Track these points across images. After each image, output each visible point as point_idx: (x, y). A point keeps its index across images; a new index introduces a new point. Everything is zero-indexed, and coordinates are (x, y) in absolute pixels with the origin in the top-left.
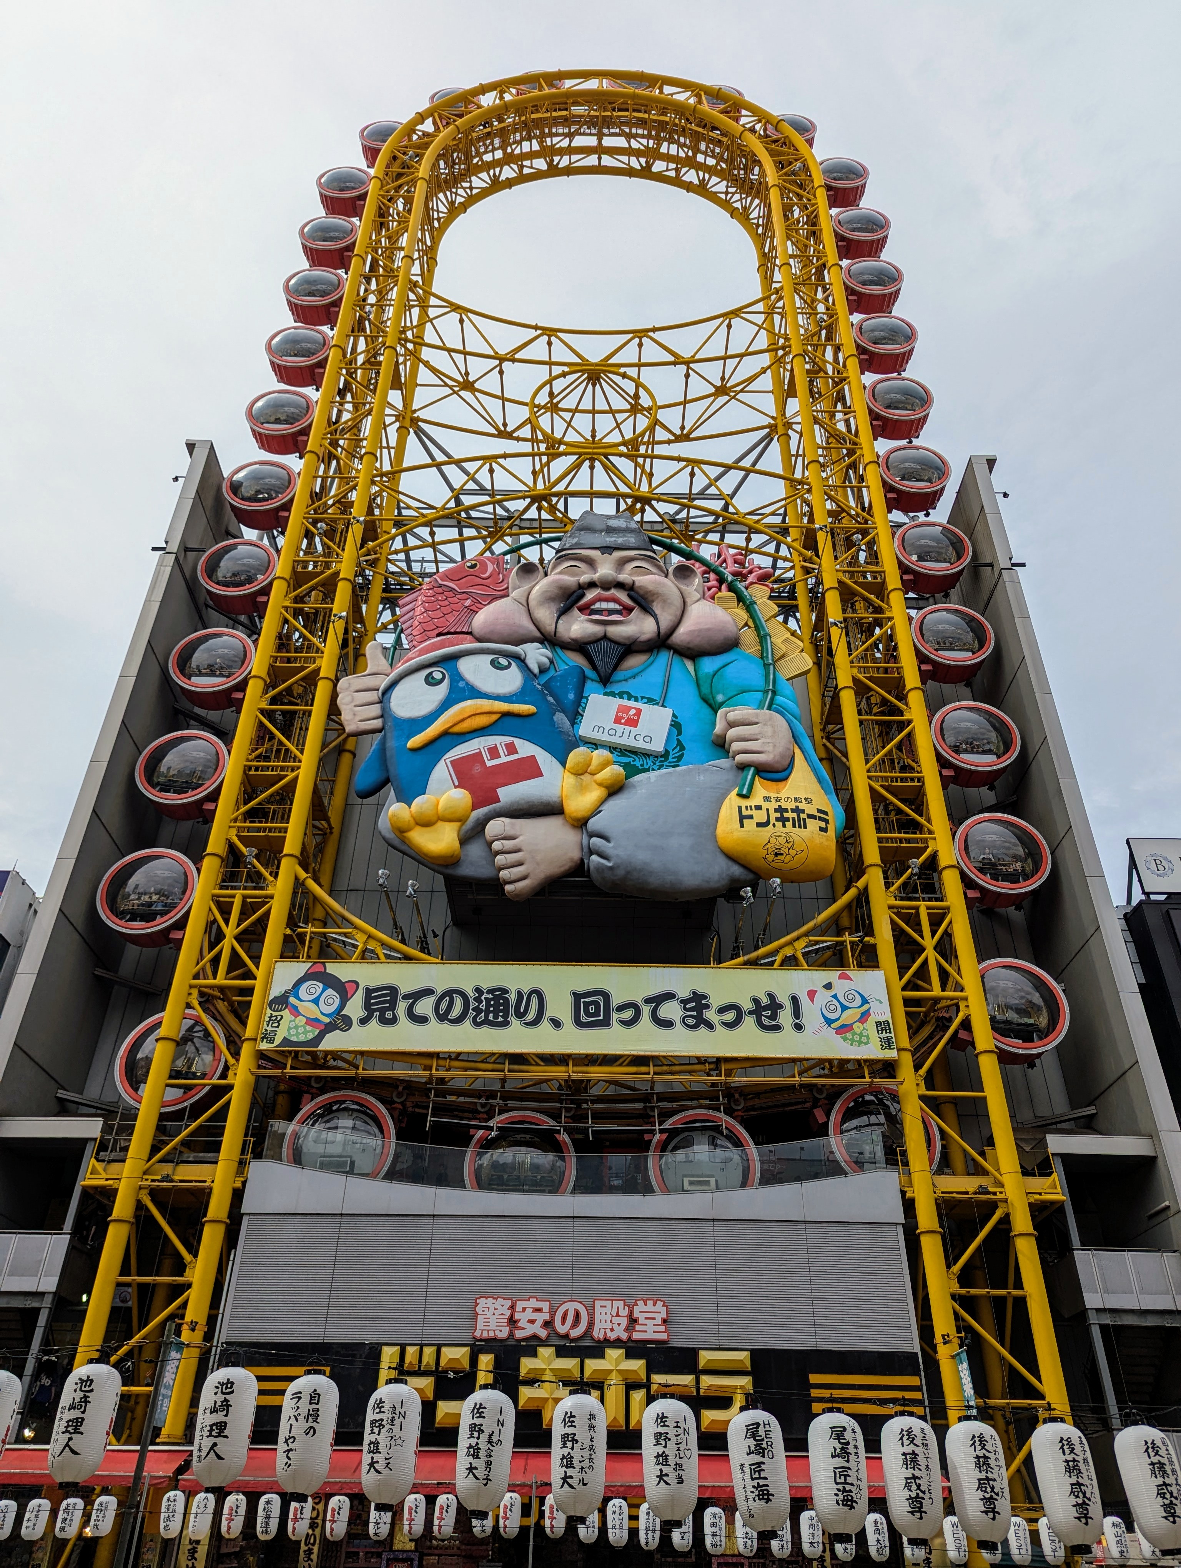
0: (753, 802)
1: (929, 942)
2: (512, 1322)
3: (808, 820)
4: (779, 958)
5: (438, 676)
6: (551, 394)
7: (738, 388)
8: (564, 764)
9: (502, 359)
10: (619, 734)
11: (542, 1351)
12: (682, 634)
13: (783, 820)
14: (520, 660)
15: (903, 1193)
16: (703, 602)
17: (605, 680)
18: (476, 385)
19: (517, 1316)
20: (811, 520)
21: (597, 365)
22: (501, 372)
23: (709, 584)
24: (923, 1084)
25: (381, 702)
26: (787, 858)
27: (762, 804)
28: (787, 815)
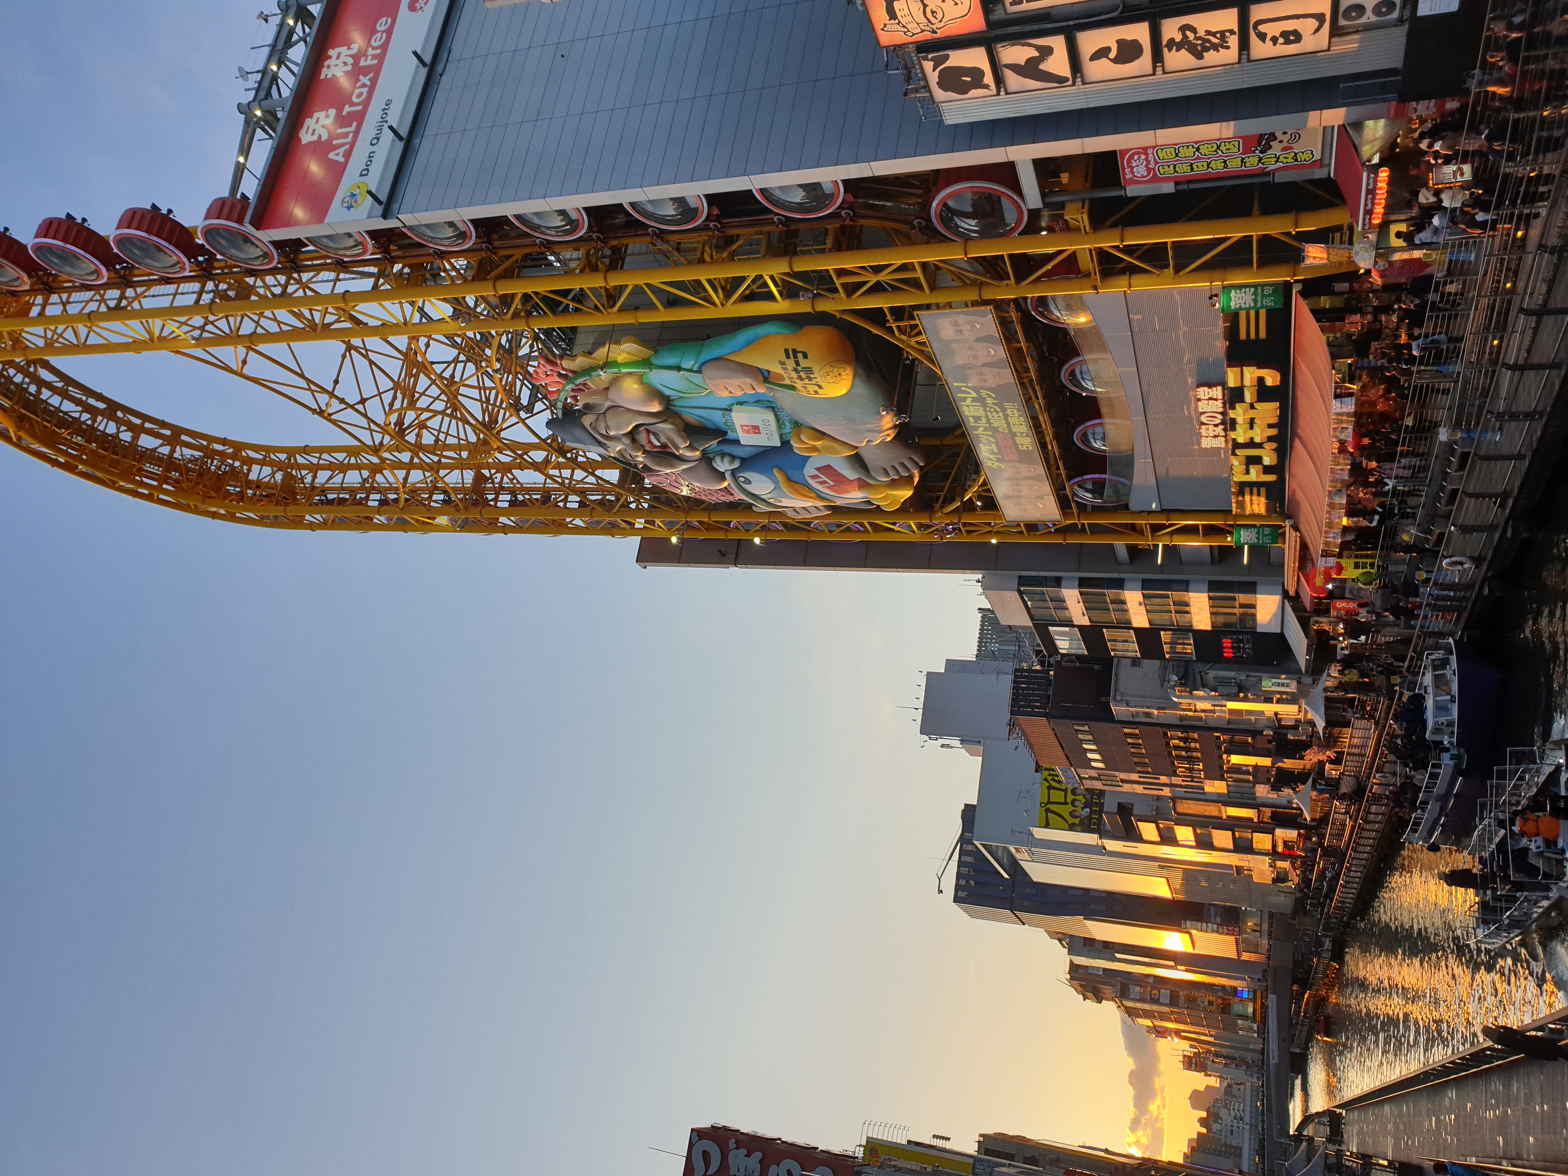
14: (734, 472)
17: (723, 435)
26: (841, 371)
27: (799, 384)
28: (804, 376)
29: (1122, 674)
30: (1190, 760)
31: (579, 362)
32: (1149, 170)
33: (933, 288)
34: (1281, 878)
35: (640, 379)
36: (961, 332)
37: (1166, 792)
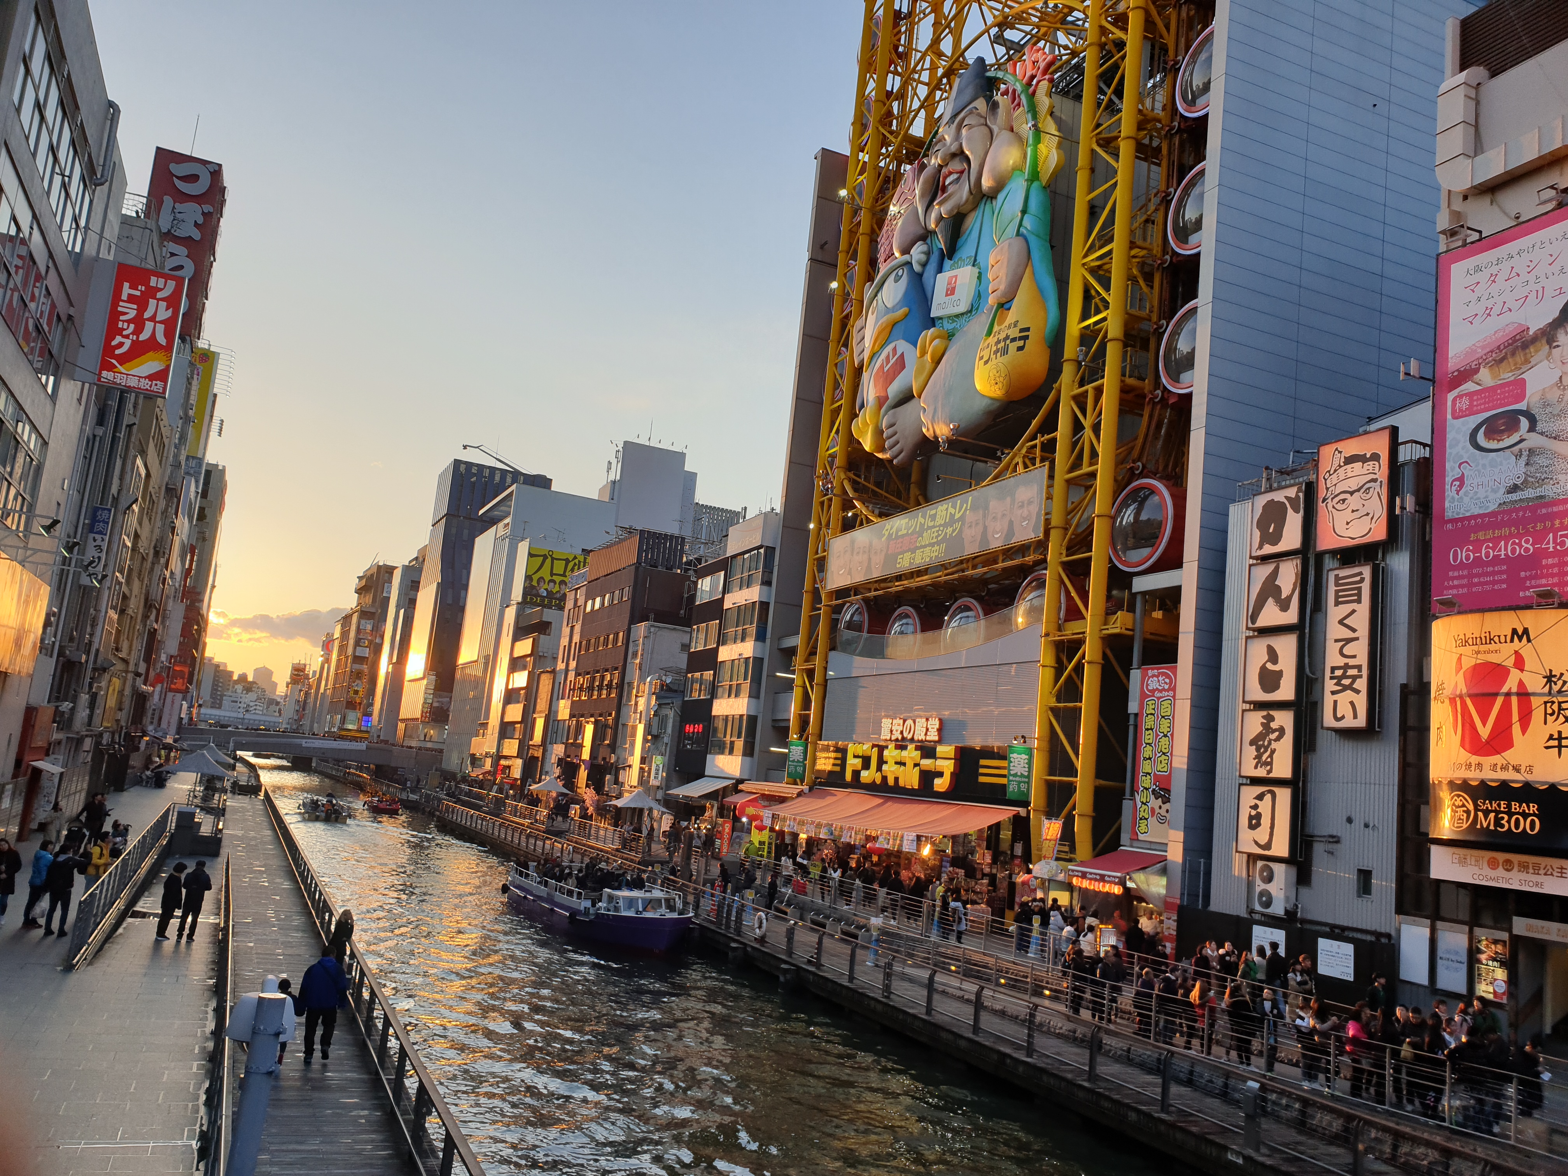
1: (1088, 423)
2: (891, 731)
8: (915, 349)
10: (947, 306)
11: (890, 746)
13: (997, 352)
14: (910, 264)
17: (950, 255)
19: (893, 728)
26: (1000, 385)
27: (992, 340)
28: (999, 346)
29: (674, 634)
30: (591, 689)
31: (1044, 101)
32: (1153, 691)
33: (1069, 482)
34: (475, 761)
35: (1018, 168)
36: (1022, 506)
37: (561, 666)
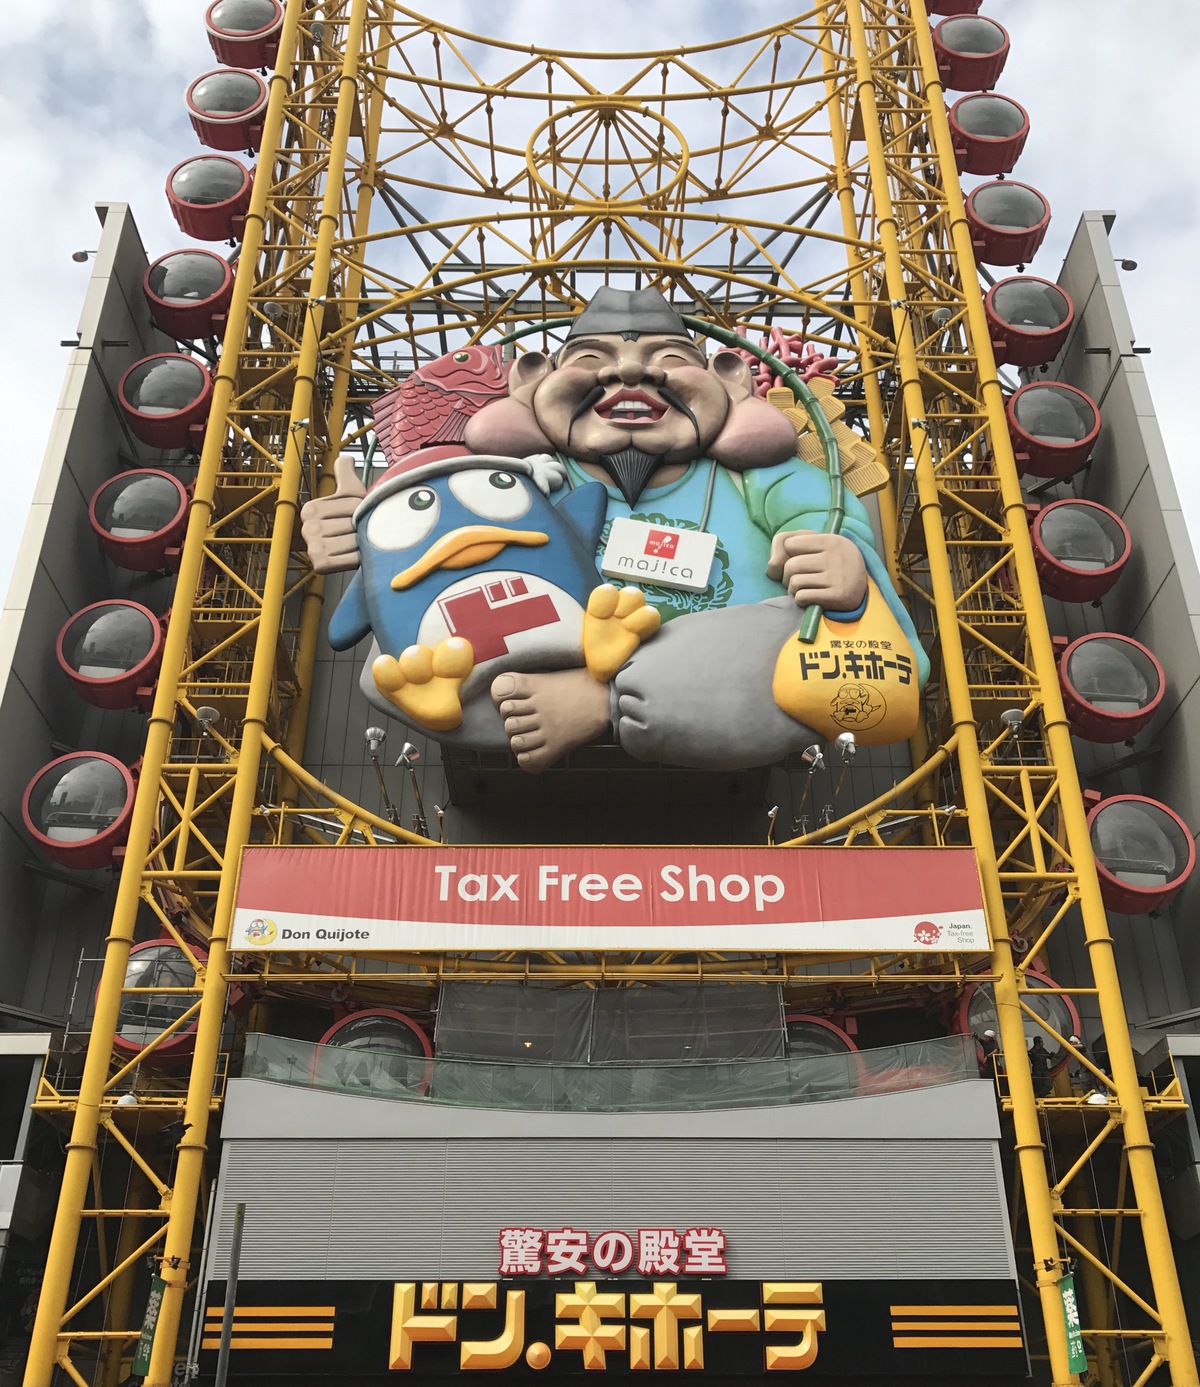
0: (818, 648)
1: (1031, 814)
2: (544, 1256)
3: (887, 670)
4: (850, 836)
5: (425, 497)
6: (553, 139)
7: (788, 130)
8: (584, 604)
9: (490, 94)
10: (652, 566)
11: (579, 1286)
12: (726, 440)
13: (856, 669)
14: (526, 476)
15: (1000, 1105)
16: (751, 398)
17: (633, 500)
18: (457, 130)
19: (550, 1249)
20: (884, 295)
21: (610, 99)
22: (489, 111)
23: (759, 377)
24: (1023, 980)
25: (355, 531)
26: (860, 715)
28: (860, 663)
